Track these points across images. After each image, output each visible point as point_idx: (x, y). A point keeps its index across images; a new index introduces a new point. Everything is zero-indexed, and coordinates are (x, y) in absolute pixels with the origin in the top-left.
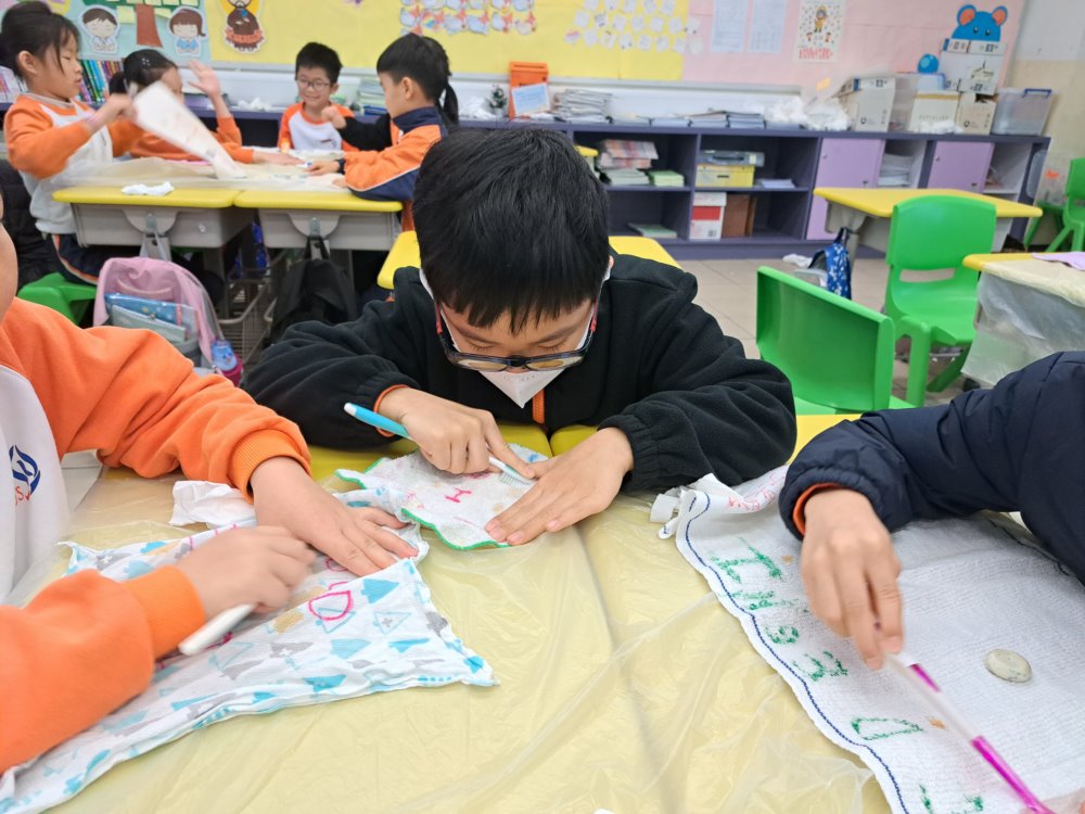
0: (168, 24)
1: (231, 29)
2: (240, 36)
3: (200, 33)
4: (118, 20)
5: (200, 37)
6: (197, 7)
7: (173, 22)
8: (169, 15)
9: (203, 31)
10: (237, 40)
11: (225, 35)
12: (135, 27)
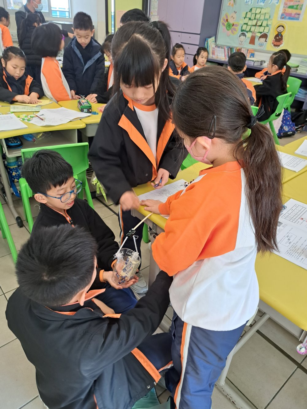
0: (258, 38)
1: (275, 40)
2: (276, 42)
3: (266, 41)
4: (247, 37)
5: (265, 42)
6: (268, 33)
7: (260, 37)
8: (259, 35)
9: (267, 41)
10: (275, 43)
11: (272, 42)
12: (250, 39)
